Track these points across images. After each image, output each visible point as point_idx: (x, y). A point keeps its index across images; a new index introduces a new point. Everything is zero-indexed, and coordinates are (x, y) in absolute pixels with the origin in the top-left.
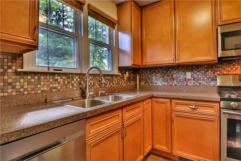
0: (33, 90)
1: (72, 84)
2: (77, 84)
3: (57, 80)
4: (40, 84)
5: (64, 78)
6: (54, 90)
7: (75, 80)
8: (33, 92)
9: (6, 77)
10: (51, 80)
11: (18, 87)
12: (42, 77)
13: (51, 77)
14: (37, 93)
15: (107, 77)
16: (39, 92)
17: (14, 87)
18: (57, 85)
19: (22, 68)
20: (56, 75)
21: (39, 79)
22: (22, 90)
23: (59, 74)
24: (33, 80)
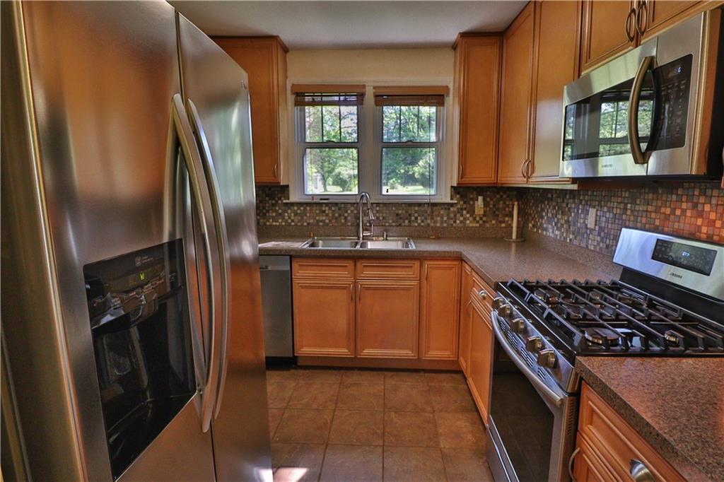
0: (299, 221)
1: (346, 218)
2: (352, 218)
3: (324, 212)
4: (306, 215)
5: (333, 208)
6: (321, 224)
7: (349, 212)
8: (299, 224)
9: (277, 208)
10: (318, 212)
11: (287, 218)
12: (308, 208)
13: (318, 208)
14: (302, 225)
15: (416, 208)
16: (305, 224)
17: (283, 218)
18: (324, 218)
19: (289, 199)
20: (324, 205)
21: (305, 209)
22: (290, 221)
23: (327, 204)
24: (299, 211)
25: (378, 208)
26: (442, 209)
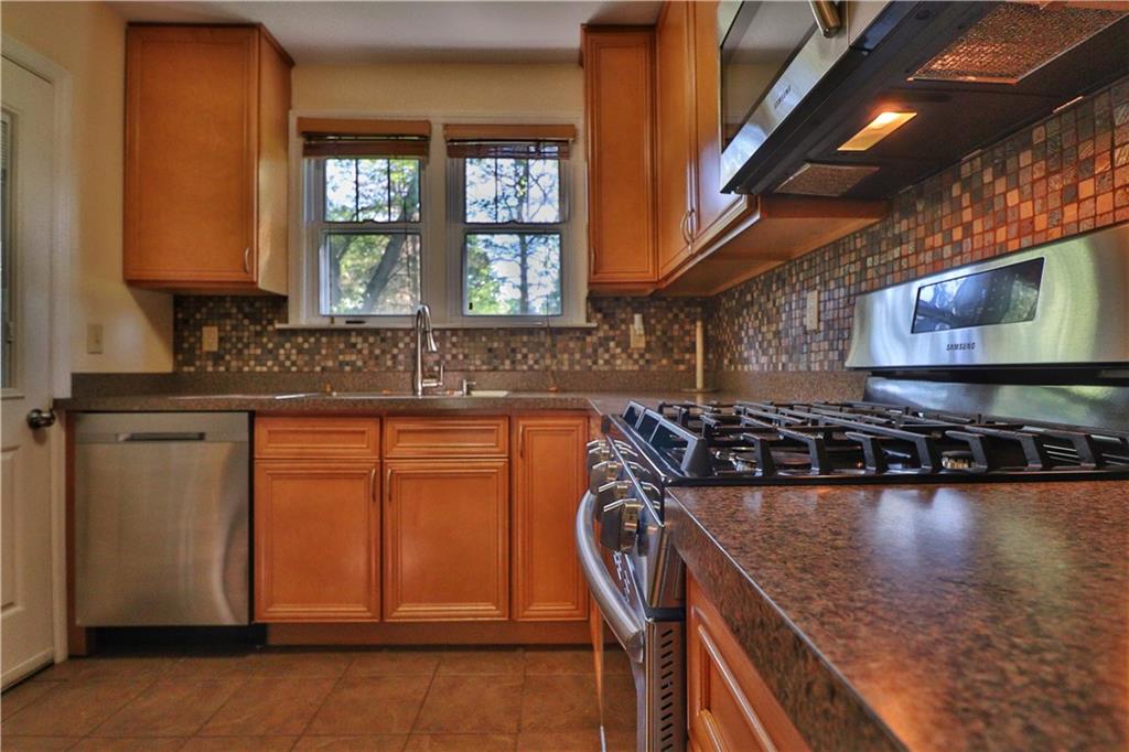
0: (306, 364)
1: (394, 357)
3: (354, 345)
4: (319, 353)
5: (371, 340)
6: (348, 368)
8: (306, 369)
9: (265, 340)
10: (342, 346)
11: (282, 358)
12: (324, 340)
13: (342, 339)
14: (312, 371)
15: (525, 338)
16: (318, 369)
17: (276, 358)
18: (354, 357)
19: (287, 322)
20: (353, 333)
21: (318, 340)
22: (288, 363)
23: (360, 332)
24: (306, 346)
25: (454, 339)
26: (571, 339)
